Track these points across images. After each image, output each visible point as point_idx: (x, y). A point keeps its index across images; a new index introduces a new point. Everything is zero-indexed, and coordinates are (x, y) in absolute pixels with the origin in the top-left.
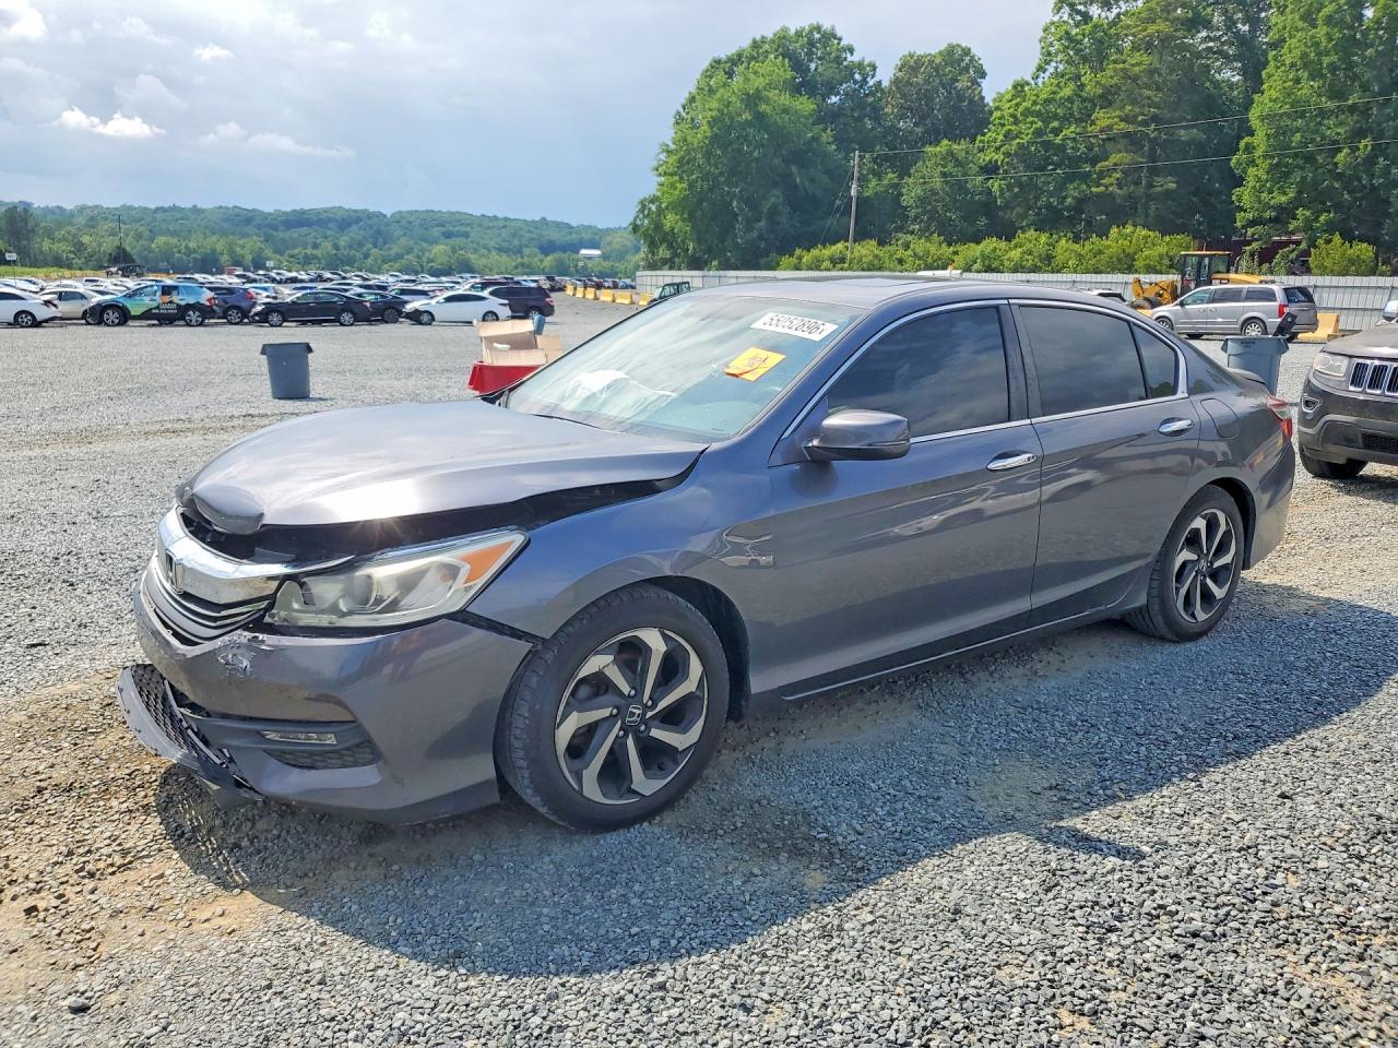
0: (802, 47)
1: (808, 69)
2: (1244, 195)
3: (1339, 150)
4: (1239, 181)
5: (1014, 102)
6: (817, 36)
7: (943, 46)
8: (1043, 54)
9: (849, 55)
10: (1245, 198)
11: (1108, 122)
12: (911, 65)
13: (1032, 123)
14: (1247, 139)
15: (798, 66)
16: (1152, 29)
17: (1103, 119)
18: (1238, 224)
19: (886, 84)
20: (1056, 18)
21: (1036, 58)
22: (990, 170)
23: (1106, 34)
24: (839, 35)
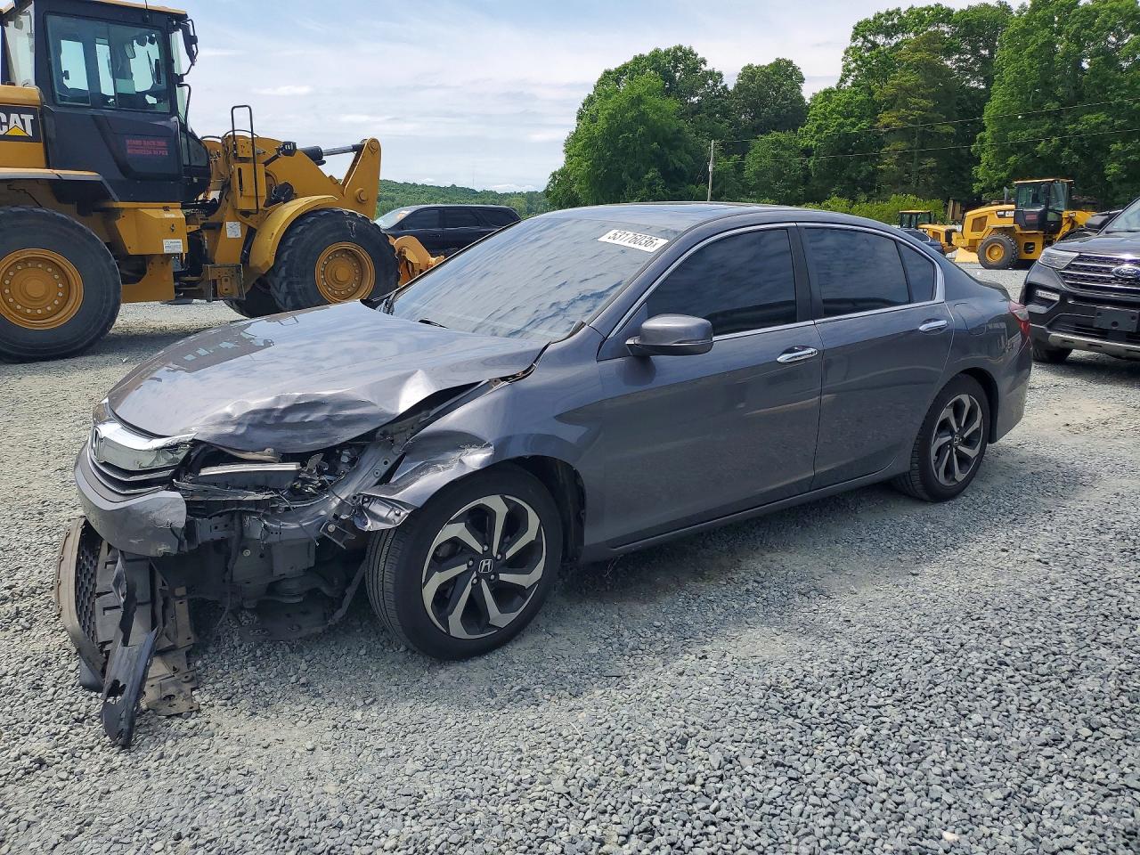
0: (669, 62)
1: (674, 77)
2: (979, 171)
3: (1039, 142)
4: (978, 161)
5: (824, 103)
6: (680, 54)
7: (773, 60)
8: (844, 70)
9: (703, 66)
10: (980, 173)
11: (888, 120)
12: (749, 74)
13: (837, 119)
14: (982, 134)
15: (667, 76)
16: (918, 56)
17: (885, 118)
18: (975, 191)
19: (731, 88)
20: (854, 45)
21: (839, 73)
22: (807, 152)
23: (887, 57)
24: (695, 53)
